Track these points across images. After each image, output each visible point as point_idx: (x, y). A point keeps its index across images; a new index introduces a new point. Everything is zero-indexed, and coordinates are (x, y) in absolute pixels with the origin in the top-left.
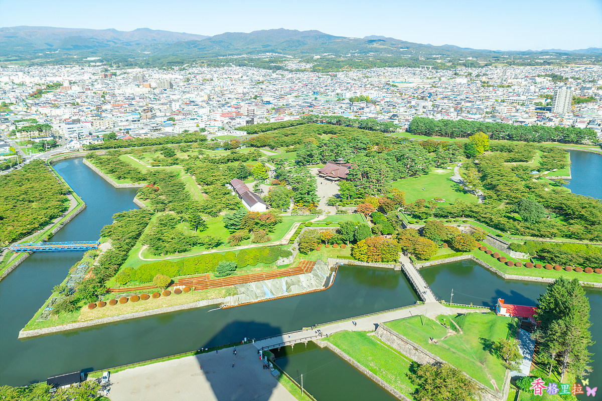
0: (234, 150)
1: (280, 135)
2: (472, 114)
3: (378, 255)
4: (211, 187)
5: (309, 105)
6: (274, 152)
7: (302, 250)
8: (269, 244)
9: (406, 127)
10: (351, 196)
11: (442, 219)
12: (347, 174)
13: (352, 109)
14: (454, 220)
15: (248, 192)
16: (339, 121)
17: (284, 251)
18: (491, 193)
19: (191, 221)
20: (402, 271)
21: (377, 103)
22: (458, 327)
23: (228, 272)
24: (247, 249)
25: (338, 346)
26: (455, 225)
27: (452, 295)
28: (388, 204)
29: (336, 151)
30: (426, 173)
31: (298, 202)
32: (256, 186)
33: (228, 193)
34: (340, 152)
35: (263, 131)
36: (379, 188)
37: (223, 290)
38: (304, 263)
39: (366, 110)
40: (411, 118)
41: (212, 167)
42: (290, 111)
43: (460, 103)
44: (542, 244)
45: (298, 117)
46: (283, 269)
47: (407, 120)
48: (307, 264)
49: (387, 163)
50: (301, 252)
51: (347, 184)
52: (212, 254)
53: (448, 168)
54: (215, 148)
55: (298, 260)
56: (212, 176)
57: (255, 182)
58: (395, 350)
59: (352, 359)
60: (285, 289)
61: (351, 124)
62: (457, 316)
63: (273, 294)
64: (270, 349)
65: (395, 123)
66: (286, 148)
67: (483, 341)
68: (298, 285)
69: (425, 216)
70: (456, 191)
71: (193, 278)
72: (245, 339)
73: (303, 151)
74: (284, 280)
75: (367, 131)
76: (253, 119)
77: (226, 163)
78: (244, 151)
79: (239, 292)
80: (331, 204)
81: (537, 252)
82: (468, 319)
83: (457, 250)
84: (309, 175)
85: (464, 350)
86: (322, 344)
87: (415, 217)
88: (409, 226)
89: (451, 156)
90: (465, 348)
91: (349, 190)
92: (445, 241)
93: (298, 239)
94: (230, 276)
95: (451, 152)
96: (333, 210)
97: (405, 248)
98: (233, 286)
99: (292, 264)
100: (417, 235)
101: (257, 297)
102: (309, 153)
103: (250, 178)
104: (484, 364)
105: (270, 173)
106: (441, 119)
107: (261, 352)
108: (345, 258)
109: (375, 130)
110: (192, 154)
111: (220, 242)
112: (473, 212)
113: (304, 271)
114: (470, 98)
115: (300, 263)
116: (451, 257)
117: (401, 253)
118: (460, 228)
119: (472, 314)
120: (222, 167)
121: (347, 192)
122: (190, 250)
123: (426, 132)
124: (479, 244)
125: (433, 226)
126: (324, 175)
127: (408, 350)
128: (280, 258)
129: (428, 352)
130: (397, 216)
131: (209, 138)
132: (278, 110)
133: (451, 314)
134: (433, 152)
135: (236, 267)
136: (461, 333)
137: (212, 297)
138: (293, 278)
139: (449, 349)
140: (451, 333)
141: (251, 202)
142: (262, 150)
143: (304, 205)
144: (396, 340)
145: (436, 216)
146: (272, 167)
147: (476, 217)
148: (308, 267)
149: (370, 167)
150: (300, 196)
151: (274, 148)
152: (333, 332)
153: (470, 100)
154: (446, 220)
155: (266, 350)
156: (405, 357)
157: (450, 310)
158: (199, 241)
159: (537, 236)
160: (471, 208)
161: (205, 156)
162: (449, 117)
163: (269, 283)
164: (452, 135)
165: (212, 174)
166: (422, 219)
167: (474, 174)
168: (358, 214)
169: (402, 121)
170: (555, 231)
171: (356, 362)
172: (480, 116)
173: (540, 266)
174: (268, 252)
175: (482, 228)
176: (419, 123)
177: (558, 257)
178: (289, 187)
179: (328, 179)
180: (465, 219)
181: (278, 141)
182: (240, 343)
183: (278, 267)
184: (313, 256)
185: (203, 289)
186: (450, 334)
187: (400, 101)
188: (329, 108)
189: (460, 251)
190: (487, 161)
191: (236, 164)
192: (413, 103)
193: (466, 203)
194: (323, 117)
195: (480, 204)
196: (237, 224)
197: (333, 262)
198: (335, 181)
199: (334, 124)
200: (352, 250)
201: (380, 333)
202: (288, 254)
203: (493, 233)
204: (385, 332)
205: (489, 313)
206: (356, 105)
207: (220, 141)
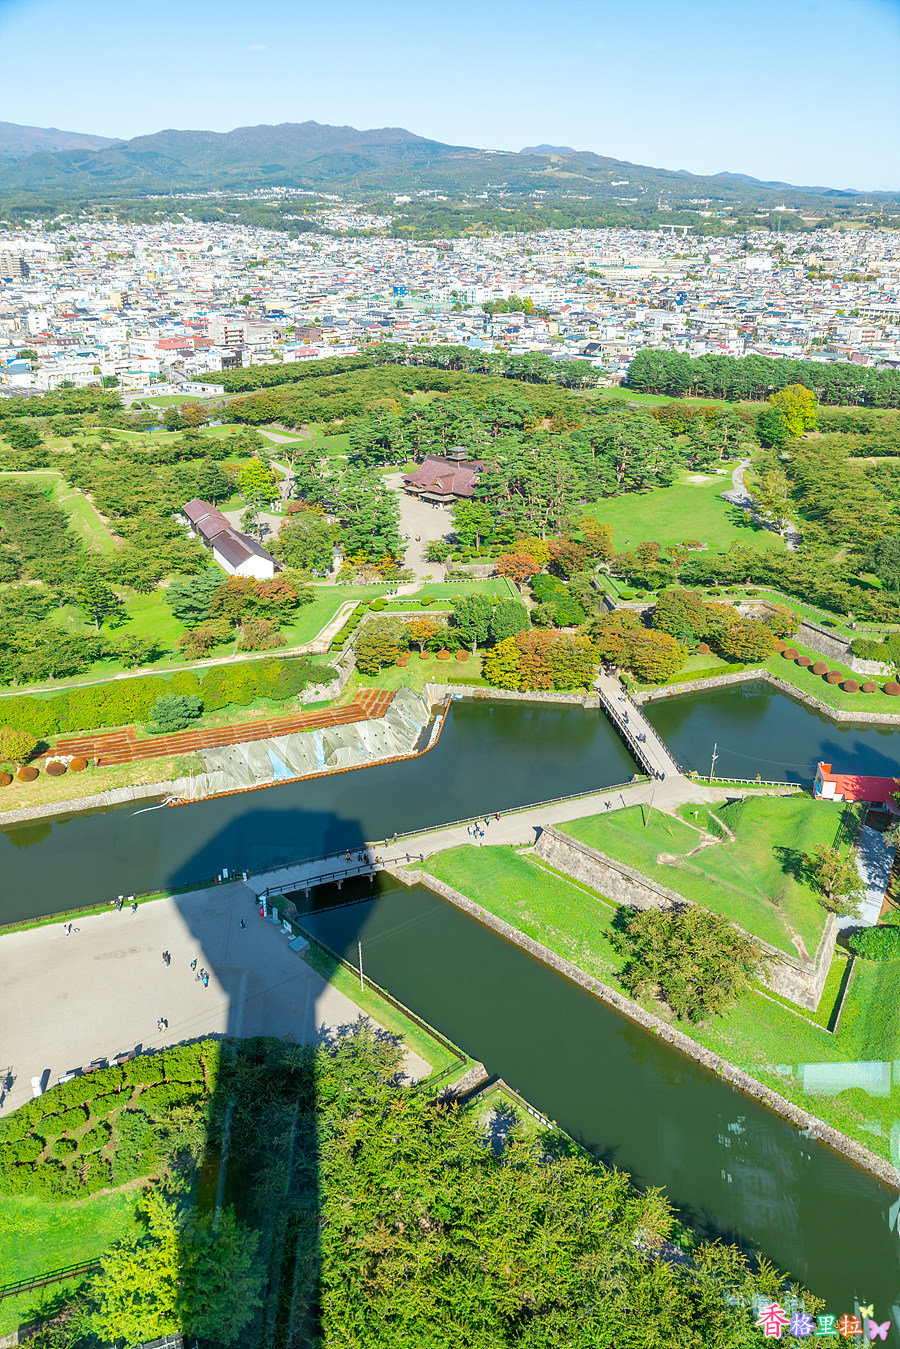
0: (192, 430)
1: (309, 393)
2: (780, 344)
3: (546, 673)
4: (134, 522)
5: (382, 319)
6: (293, 436)
7: (363, 665)
8: (280, 653)
9: (623, 374)
10: (483, 538)
11: (699, 588)
12: (474, 486)
13: (489, 329)
14: (727, 589)
15: (229, 531)
16: (458, 359)
17: (320, 669)
18: (815, 527)
19: (86, 602)
20: (603, 709)
21: (551, 316)
22: (725, 828)
23: (181, 720)
24: (226, 666)
25: (447, 881)
26: (729, 601)
27: (715, 757)
28: (571, 553)
29: (449, 431)
30: (665, 483)
31: (353, 552)
32: (249, 516)
33: (178, 534)
34: (456, 432)
35: (266, 385)
36: (553, 517)
37: (169, 763)
38: (366, 697)
39: (525, 332)
40: (632, 353)
41: (137, 471)
42: (335, 334)
43: (753, 319)
45: (354, 349)
46: (317, 711)
47: (624, 358)
48: (374, 698)
49: (572, 458)
50: (361, 672)
51: (475, 509)
52: (139, 679)
53: (719, 471)
54: (144, 425)
55: (353, 690)
56: (137, 493)
57: (247, 508)
58: (580, 884)
59: (479, 907)
60: (321, 758)
61: (487, 366)
62: (725, 806)
63: (293, 770)
64: (285, 892)
65: (593, 364)
66: (323, 426)
67: (782, 855)
68: (355, 747)
69: (658, 582)
70: (737, 524)
71: (92, 737)
72: (225, 871)
73: (365, 429)
74: (318, 736)
75: (526, 384)
76: (239, 354)
77: (172, 463)
78: (217, 432)
79: (209, 767)
80: (434, 557)
82: (748, 809)
83: (732, 659)
84: (380, 488)
85: (737, 877)
86: (409, 878)
87: (635, 583)
88: (620, 605)
89: (726, 442)
90: (738, 872)
91: (478, 523)
92: (704, 639)
93: (351, 637)
94: (187, 730)
95: (726, 432)
96: (438, 572)
97: (609, 656)
98: (193, 753)
99: (338, 700)
100: (640, 626)
101: (253, 778)
102: (379, 436)
103: (235, 499)
104: (780, 903)
105: (284, 486)
106: (704, 353)
107: (263, 898)
108: (466, 681)
109: (545, 381)
110: (85, 442)
111: (157, 649)
112: (772, 570)
113: (367, 713)
114: (778, 306)
115: (358, 696)
116: (717, 674)
117: (599, 667)
118: (741, 609)
119: (759, 797)
120: (163, 472)
121: (473, 527)
122: (84, 671)
123: (669, 385)
124: (782, 643)
125: (677, 603)
126: (416, 490)
127: (610, 882)
128: (309, 685)
129: (654, 884)
130: (593, 584)
131: (127, 401)
132: (304, 332)
133: (711, 801)
134: (684, 432)
135: (201, 709)
136: (733, 839)
137: (142, 779)
138: (341, 731)
139: (703, 874)
140: (708, 841)
141: (237, 555)
142: (263, 431)
143: (368, 562)
144: (582, 860)
145: (684, 580)
146: (287, 470)
147: (778, 583)
148: (377, 705)
149: (530, 468)
150: (359, 537)
151: (292, 427)
152: (434, 849)
153: (777, 310)
154: (709, 590)
155: (275, 894)
156: (603, 899)
157: (708, 793)
158: (105, 649)
160: (766, 560)
161: (117, 445)
162: (723, 350)
163: (281, 743)
164: (730, 395)
165: (135, 489)
166: (650, 589)
167: (780, 484)
168: (500, 579)
169: (611, 359)
171: (489, 914)
172: (798, 349)
174: (279, 671)
175: (791, 606)
176: (652, 365)
178: (331, 520)
179: (427, 500)
180: (750, 587)
181: (302, 408)
182: (213, 882)
183: (306, 707)
184: (389, 679)
185: (120, 762)
186: (706, 843)
187: (608, 311)
188: (433, 328)
189: (740, 661)
190: (810, 454)
191: (198, 463)
192: (640, 317)
193: (755, 550)
194: (416, 349)
195: (788, 551)
196: (202, 606)
197: (438, 693)
198: (446, 503)
199: (442, 367)
200: (485, 663)
201: (546, 847)
202: (327, 676)
203: (815, 618)
204: (558, 844)
205: (797, 795)
206: (499, 320)
207: (155, 408)
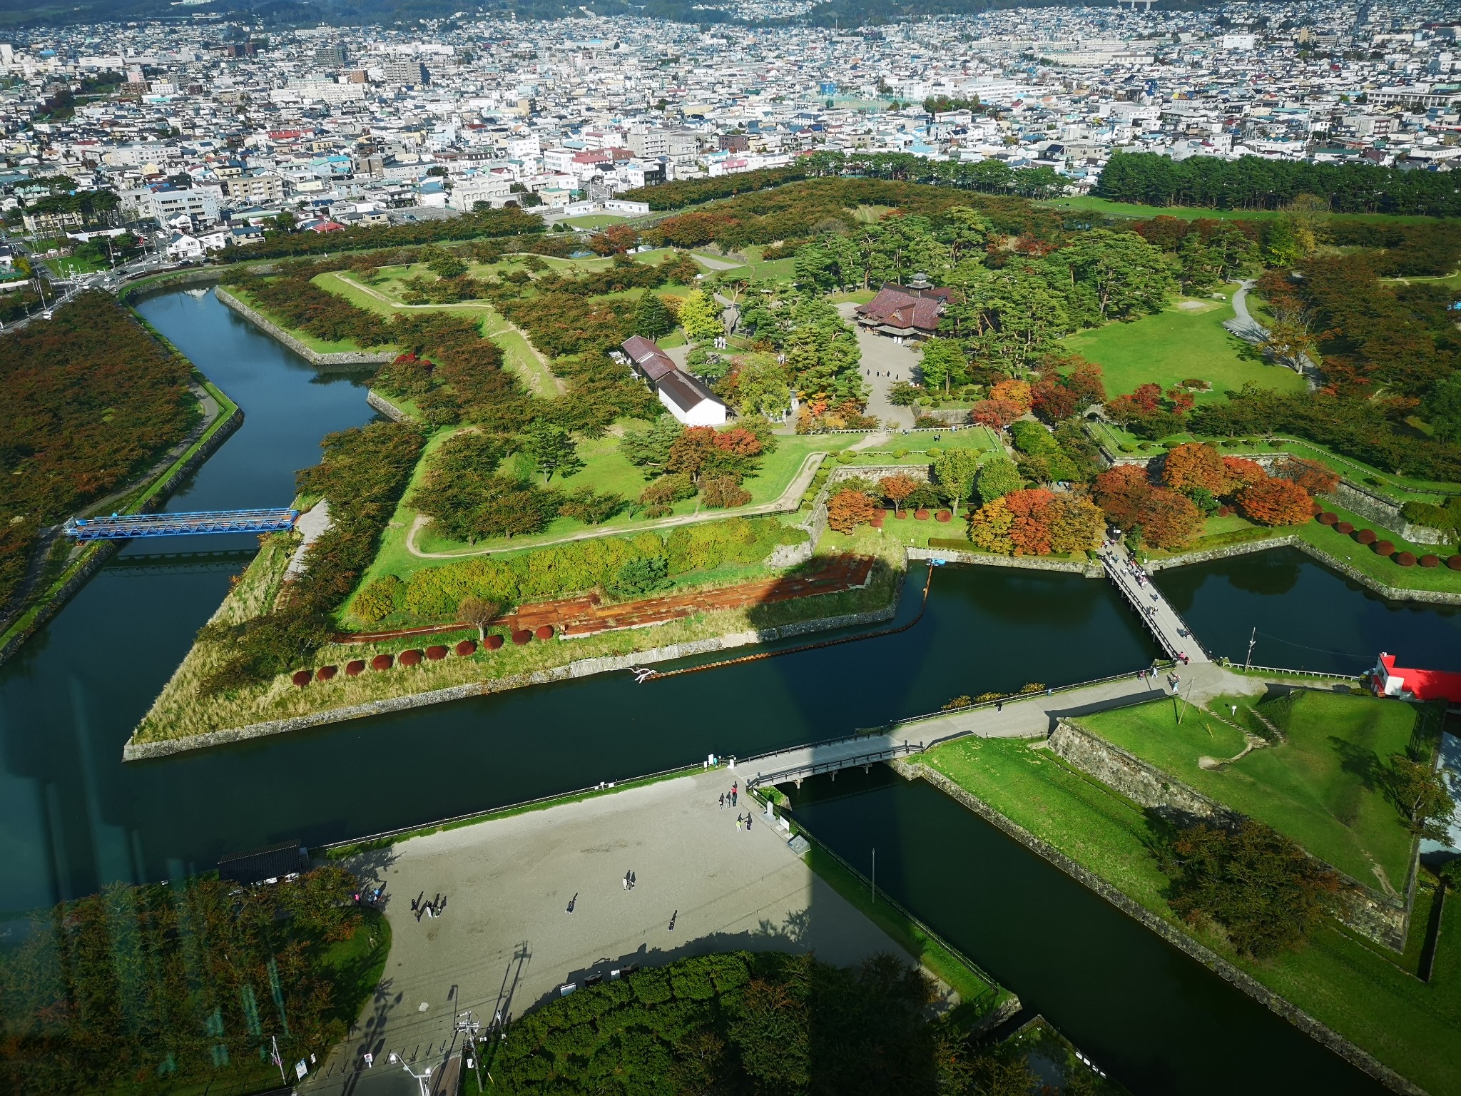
0: (621, 255)
1: (742, 210)
2: (1276, 140)
3: (1042, 539)
4: (575, 360)
5: (813, 122)
6: (729, 261)
8: (746, 511)
9: (1093, 180)
10: (953, 378)
11: (1210, 438)
12: (938, 318)
13: (933, 130)
14: (1245, 439)
15: (675, 372)
16: (902, 167)
17: (790, 530)
18: (1343, 363)
20: (1109, 579)
21: (1002, 114)
22: (1271, 727)
24: (690, 525)
25: (953, 777)
27: (1252, 643)
28: (1059, 398)
30: (1154, 310)
31: (810, 396)
33: (622, 376)
35: (694, 202)
39: (973, 134)
40: (1102, 156)
42: (763, 141)
43: (1240, 109)
45: (784, 159)
47: (1092, 161)
49: (1050, 285)
51: (946, 347)
52: (600, 539)
54: (564, 250)
56: (574, 329)
58: (1104, 786)
59: (991, 809)
62: (1265, 697)
64: (777, 782)
65: (1056, 169)
66: (762, 248)
73: (812, 256)
76: (662, 167)
77: (605, 292)
78: (647, 256)
80: (901, 397)
82: (1297, 705)
83: (1260, 523)
85: (1294, 789)
86: (910, 772)
88: (1120, 459)
90: (1295, 782)
91: (948, 361)
92: (1222, 499)
93: (822, 495)
96: (904, 418)
100: (1147, 484)
102: (829, 261)
103: (676, 334)
104: (1352, 821)
106: (1188, 155)
108: (949, 545)
109: (1004, 192)
110: (510, 269)
112: (1298, 417)
114: (1268, 93)
116: (1247, 539)
117: (1102, 533)
118: (1263, 463)
120: (595, 302)
121: (943, 366)
122: (543, 530)
123: (1147, 192)
127: (1141, 787)
128: (779, 547)
130: (1084, 433)
131: (550, 221)
132: (733, 140)
133: (1249, 693)
134: (1172, 249)
136: (1284, 742)
140: (1253, 742)
141: (688, 402)
142: (697, 255)
143: (828, 406)
144: (1107, 760)
145: (1194, 428)
147: (1306, 432)
149: (1003, 298)
151: (729, 249)
152: (935, 737)
153: (1267, 97)
154: (1224, 441)
155: (766, 784)
156: (1132, 804)
157: (1244, 683)
160: (1291, 406)
161: (546, 273)
162: (1208, 149)
164: (1222, 204)
165: (573, 325)
166: (1155, 438)
168: (977, 428)
169: (1076, 163)
172: (1298, 145)
174: (746, 531)
176: (1127, 169)
178: (781, 358)
179: (885, 334)
180: (1273, 437)
181: (739, 229)
182: (698, 768)
186: (1253, 746)
187: (1065, 105)
188: (869, 131)
189: (1268, 525)
190: (1330, 275)
191: (635, 294)
192: (1104, 112)
193: (1276, 392)
194: (855, 157)
195: (1312, 393)
198: (905, 338)
199: (886, 177)
200: (970, 526)
202: (798, 537)
203: (1356, 476)
206: (943, 120)
207: (578, 230)
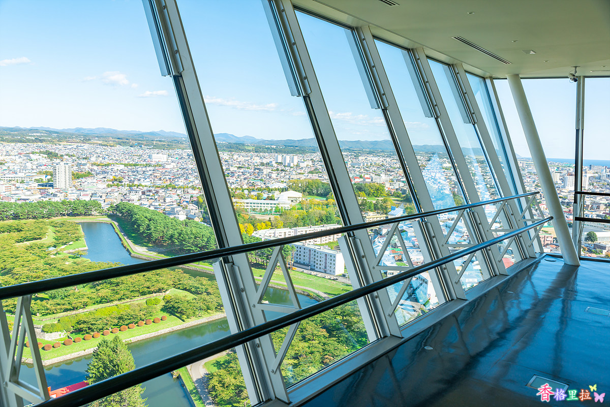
44: (76, 317)
81: (73, 327)
159: (70, 310)
170: (86, 300)
173: (79, 339)
177: (95, 324)
